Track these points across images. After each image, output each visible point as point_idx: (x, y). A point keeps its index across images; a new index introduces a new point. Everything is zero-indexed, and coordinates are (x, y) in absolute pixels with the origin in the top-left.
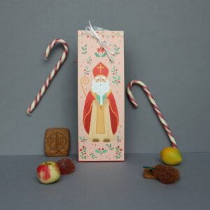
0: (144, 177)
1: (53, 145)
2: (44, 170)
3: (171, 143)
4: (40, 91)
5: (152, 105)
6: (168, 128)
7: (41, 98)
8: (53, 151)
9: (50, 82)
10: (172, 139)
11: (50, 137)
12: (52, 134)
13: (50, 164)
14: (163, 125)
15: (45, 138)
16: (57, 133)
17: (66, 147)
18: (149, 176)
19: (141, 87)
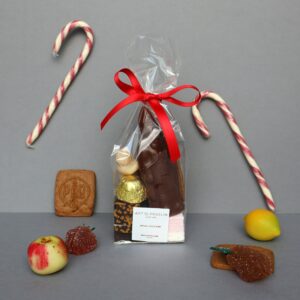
0: (212, 266)
1: (69, 197)
3: (265, 198)
4: (48, 109)
5: (234, 134)
7: (49, 120)
9: (64, 93)
10: (267, 192)
11: (64, 184)
13: (49, 241)
14: (251, 169)
15: (56, 186)
16: (75, 178)
17: (90, 202)
18: (221, 265)
19: (217, 103)
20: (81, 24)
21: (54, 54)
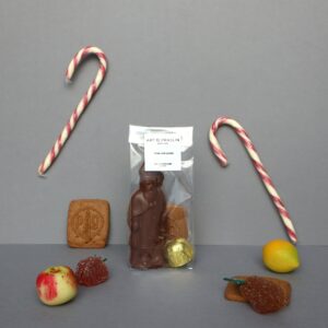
1: (81, 228)
2: (46, 283)
3: (286, 228)
4: (60, 137)
5: (254, 162)
6: (281, 203)
7: (61, 148)
8: (80, 240)
9: (77, 121)
10: (288, 223)
12: (80, 210)
13: (58, 271)
14: (272, 198)
15: (69, 216)
16: (88, 208)
17: (104, 233)
19: (235, 130)
20: (95, 50)
21: (67, 81)
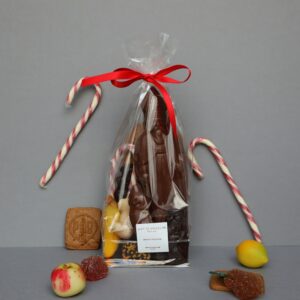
0: (211, 288)
1: (78, 232)
2: (61, 277)
3: (252, 232)
4: (60, 153)
5: (225, 175)
6: (248, 210)
7: (61, 163)
8: (77, 243)
9: (75, 139)
10: (254, 227)
11: (73, 220)
13: (70, 267)
14: (240, 205)
16: (84, 215)
18: (219, 287)
19: (209, 148)
